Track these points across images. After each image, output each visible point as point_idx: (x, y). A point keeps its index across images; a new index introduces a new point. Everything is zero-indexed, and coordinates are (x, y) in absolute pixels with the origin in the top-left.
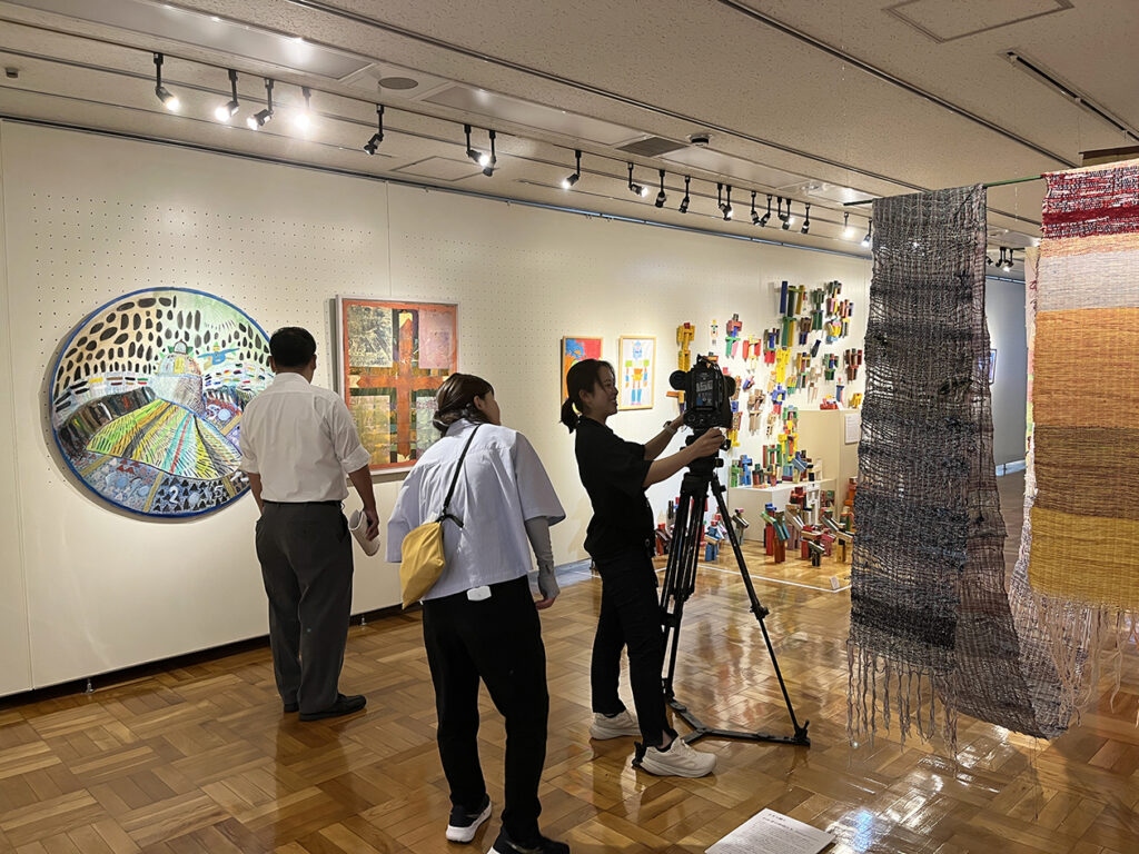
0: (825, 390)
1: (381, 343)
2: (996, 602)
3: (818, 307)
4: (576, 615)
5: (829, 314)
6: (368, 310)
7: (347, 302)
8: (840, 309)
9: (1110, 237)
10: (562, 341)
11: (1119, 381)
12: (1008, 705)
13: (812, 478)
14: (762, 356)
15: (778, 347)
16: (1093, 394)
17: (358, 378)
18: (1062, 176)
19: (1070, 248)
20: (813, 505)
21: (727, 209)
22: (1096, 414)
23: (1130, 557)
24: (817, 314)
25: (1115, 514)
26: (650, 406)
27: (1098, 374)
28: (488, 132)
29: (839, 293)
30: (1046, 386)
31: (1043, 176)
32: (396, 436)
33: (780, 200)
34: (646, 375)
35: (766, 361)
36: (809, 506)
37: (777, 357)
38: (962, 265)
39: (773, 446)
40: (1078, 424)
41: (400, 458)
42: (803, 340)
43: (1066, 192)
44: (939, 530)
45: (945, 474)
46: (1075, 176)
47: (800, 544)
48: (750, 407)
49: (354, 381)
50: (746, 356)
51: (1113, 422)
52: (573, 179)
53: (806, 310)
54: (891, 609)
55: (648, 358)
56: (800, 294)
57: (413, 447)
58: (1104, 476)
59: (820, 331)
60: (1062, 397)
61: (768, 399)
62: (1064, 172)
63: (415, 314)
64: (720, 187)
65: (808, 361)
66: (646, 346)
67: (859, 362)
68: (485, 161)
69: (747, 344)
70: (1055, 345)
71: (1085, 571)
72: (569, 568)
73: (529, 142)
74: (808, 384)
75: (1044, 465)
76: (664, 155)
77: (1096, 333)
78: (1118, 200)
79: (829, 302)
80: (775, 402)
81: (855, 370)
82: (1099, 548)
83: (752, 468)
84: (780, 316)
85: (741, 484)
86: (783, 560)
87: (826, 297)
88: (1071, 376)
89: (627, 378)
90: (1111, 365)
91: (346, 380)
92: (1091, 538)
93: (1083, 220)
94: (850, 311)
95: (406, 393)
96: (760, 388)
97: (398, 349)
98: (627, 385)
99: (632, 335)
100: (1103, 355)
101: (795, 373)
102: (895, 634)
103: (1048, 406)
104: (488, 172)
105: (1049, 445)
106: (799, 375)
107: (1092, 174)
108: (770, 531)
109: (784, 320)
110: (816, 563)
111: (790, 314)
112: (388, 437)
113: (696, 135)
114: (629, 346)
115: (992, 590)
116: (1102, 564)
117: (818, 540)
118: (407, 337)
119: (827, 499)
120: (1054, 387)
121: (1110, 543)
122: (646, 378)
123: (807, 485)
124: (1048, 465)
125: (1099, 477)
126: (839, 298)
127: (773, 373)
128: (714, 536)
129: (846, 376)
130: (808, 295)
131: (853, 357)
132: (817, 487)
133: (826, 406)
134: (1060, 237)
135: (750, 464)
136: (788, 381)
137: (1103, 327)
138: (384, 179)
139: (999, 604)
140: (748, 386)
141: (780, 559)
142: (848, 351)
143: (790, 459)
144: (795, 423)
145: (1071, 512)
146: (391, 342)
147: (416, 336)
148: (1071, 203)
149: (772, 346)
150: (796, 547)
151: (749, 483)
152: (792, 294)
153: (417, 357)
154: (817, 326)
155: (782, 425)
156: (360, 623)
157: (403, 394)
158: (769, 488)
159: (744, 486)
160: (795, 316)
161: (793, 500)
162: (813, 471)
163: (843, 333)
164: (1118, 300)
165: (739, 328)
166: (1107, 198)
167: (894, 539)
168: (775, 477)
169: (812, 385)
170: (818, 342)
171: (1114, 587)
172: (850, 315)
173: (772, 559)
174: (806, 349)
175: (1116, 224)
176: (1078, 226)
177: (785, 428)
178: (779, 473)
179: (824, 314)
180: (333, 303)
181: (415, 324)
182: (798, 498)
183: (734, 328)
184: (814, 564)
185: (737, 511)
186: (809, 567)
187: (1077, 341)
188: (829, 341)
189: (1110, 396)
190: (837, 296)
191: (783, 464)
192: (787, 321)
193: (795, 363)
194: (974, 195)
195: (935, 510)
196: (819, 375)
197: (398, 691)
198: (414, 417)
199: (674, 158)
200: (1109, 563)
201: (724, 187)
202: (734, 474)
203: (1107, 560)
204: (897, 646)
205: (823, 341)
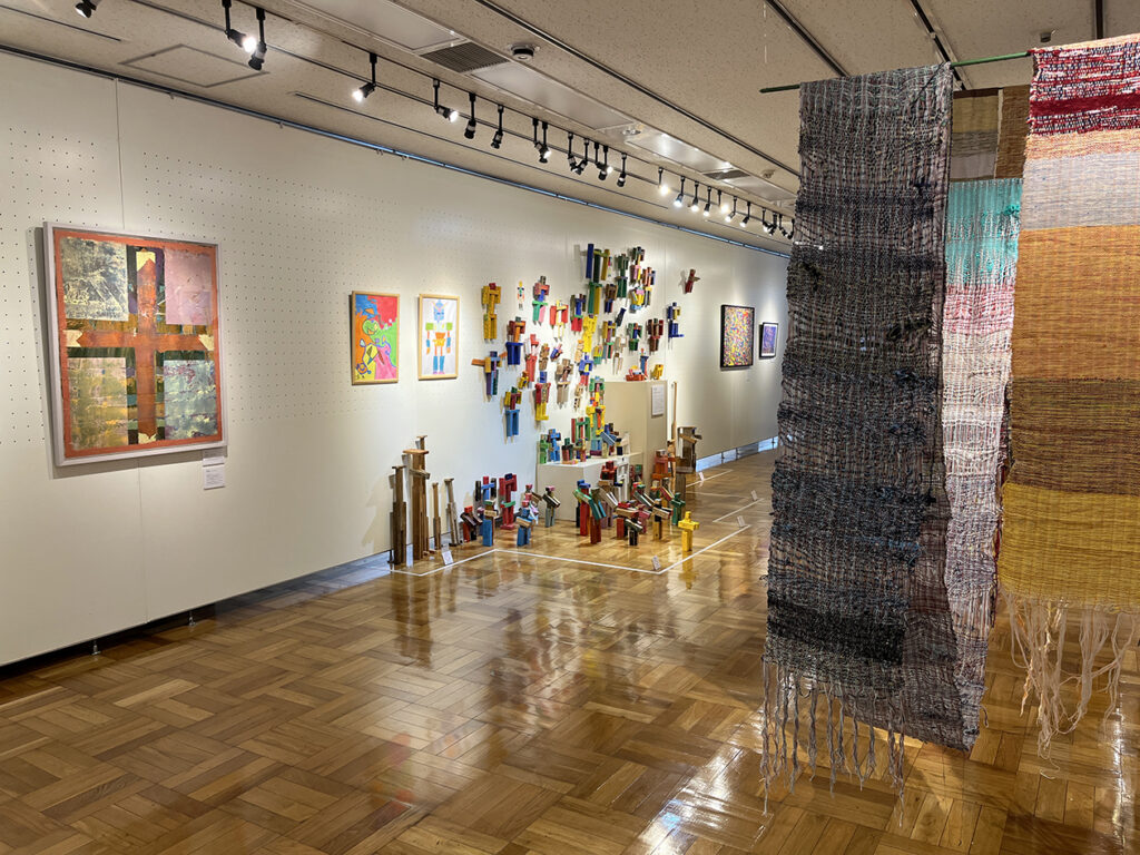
0: (629, 361)
1: (111, 288)
2: (933, 599)
3: (623, 274)
4: (376, 621)
5: (633, 281)
6: (92, 244)
7: (60, 233)
8: (643, 277)
9: (1117, 132)
10: (350, 297)
11: (1124, 320)
12: (932, 716)
13: (620, 452)
14: (569, 324)
15: (584, 314)
16: (1090, 337)
17: (78, 334)
18: (1056, 54)
19: (1065, 148)
20: (623, 480)
21: (544, 149)
22: (1094, 362)
23: (1133, 543)
24: (621, 280)
25: (1116, 489)
26: (453, 375)
27: (1097, 311)
28: (255, 11)
29: (642, 259)
30: (1030, 327)
31: (1029, 54)
32: (136, 409)
33: (597, 146)
34: (449, 340)
35: (573, 329)
36: (619, 482)
37: (584, 325)
38: (921, 171)
39: (582, 419)
40: (1071, 376)
41: (143, 438)
42: (608, 308)
43: (1061, 74)
44: (884, 514)
45: (892, 443)
46: (1072, 53)
47: (614, 522)
48: (558, 377)
49: (73, 339)
50: (553, 324)
51: (1114, 372)
52: (368, 88)
53: (611, 276)
54: (820, 616)
55: (450, 321)
56: (605, 258)
57: (160, 423)
58: (1103, 441)
59: (624, 299)
60: (1050, 341)
61: (576, 369)
62: (1058, 48)
63: (160, 254)
64: (535, 122)
65: (614, 330)
66: (449, 307)
67: (661, 333)
68: (250, 45)
69: (555, 310)
70: (1044, 274)
71: (1075, 562)
72: (362, 563)
73: (311, 34)
74: (613, 354)
75: (1025, 429)
76: (474, 72)
77: (1097, 258)
78: (1129, 84)
79: (633, 268)
80: (582, 373)
81: (657, 341)
82: (1093, 534)
83: (561, 443)
84: (586, 281)
85: (550, 460)
86: (599, 540)
87: (630, 264)
88: (1063, 314)
89: (428, 342)
90: (1115, 299)
91: (62, 337)
92: (1083, 521)
93: (1083, 111)
94: (652, 279)
95: (149, 355)
96: (568, 357)
97: (136, 298)
98: (428, 352)
99: (433, 293)
100: (1105, 285)
101: (601, 343)
102: (825, 648)
103: (1031, 353)
104: (256, 63)
105: (1032, 403)
106: (605, 344)
107: (1095, 50)
108: (582, 509)
109: (591, 286)
110: (634, 542)
111: (596, 280)
112: (125, 411)
113: (520, 44)
114: (429, 308)
115: (928, 584)
116: (1097, 553)
117: (635, 517)
118: (148, 283)
119: (636, 474)
120: (1040, 329)
121: (1108, 526)
122: (449, 344)
123: (618, 460)
124: (1030, 429)
125: (1096, 442)
126: (643, 265)
127: (581, 342)
128: (527, 518)
129: (648, 346)
130: (612, 261)
131: (655, 327)
132: (626, 461)
133: (632, 378)
134: (1052, 133)
135: (559, 439)
136: (594, 350)
137: (1106, 250)
138: (112, 75)
139: (934, 600)
140: (556, 355)
141: (596, 539)
142: (650, 321)
143: (598, 433)
144: (601, 395)
145: (1059, 487)
146: (125, 288)
147: (161, 282)
148: (1067, 89)
149: (578, 313)
150: (609, 525)
151: (558, 459)
152: (597, 257)
153: (162, 309)
154: (622, 294)
155: (589, 397)
156: (91, 652)
157: (144, 357)
158: (579, 464)
159: (552, 463)
160: (601, 282)
161: (604, 476)
162: (622, 444)
163: (646, 302)
164: (1125, 215)
165: (546, 292)
166: (1114, 82)
167: (825, 529)
168: (584, 452)
169: (617, 355)
170: (623, 311)
171: (1112, 581)
172: (652, 283)
173: (588, 540)
174: (611, 317)
175: (1126, 117)
176: (1076, 118)
177: (592, 400)
178: (587, 446)
179: (628, 281)
180: (40, 234)
181: (159, 266)
182: (609, 473)
183: (540, 292)
184: (631, 544)
185: (547, 489)
186: (626, 547)
187: (1073, 269)
188: (633, 310)
189: (1112, 339)
190: (640, 263)
191: (591, 438)
192: (593, 287)
193: (601, 332)
194: (938, 78)
195: (879, 490)
196: (624, 345)
197: (144, 748)
198: (161, 386)
199: (487, 77)
200: (1106, 551)
201: (540, 123)
202: (542, 450)
203: (1103, 547)
204: (828, 664)
205: (627, 308)
